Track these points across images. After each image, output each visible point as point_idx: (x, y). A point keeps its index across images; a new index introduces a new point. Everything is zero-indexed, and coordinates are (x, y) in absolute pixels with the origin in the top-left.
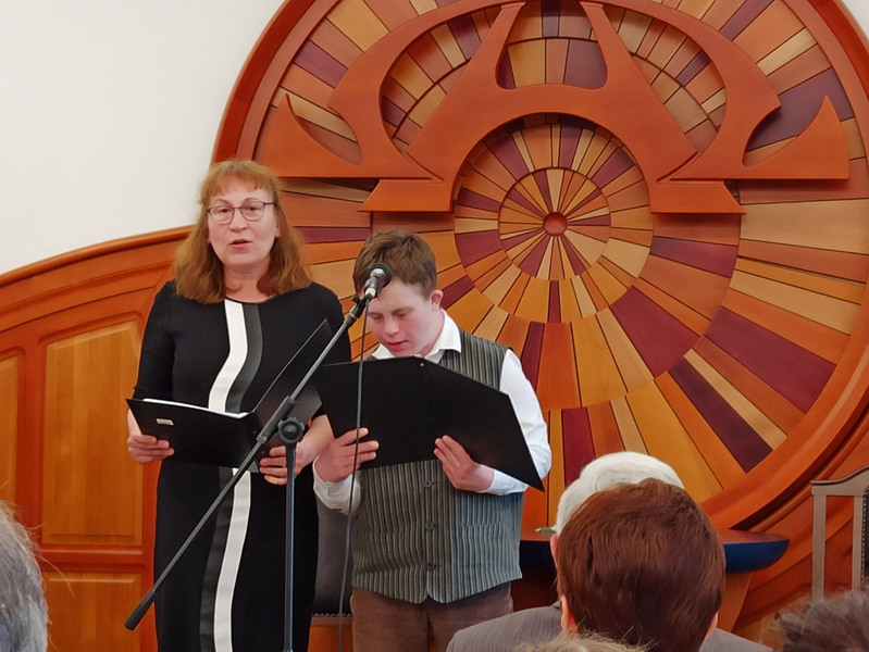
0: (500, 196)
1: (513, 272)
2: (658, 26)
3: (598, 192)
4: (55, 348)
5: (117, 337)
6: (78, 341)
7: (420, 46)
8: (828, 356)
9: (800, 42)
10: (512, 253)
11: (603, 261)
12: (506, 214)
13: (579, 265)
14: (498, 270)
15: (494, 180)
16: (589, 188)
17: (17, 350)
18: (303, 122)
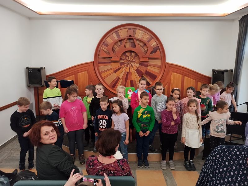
0: (124, 59)
1: (126, 67)
2: (140, 41)
3: (134, 58)
4: (78, 74)
5: (85, 73)
6: (81, 73)
7: (116, 43)
8: (157, 75)
9: (155, 43)
10: (125, 65)
11: (134, 65)
12: (125, 61)
13: (132, 66)
14: (124, 66)
15: (124, 57)
16: (133, 58)
17: (74, 74)
18: (104, 51)
